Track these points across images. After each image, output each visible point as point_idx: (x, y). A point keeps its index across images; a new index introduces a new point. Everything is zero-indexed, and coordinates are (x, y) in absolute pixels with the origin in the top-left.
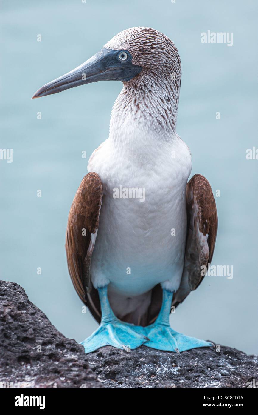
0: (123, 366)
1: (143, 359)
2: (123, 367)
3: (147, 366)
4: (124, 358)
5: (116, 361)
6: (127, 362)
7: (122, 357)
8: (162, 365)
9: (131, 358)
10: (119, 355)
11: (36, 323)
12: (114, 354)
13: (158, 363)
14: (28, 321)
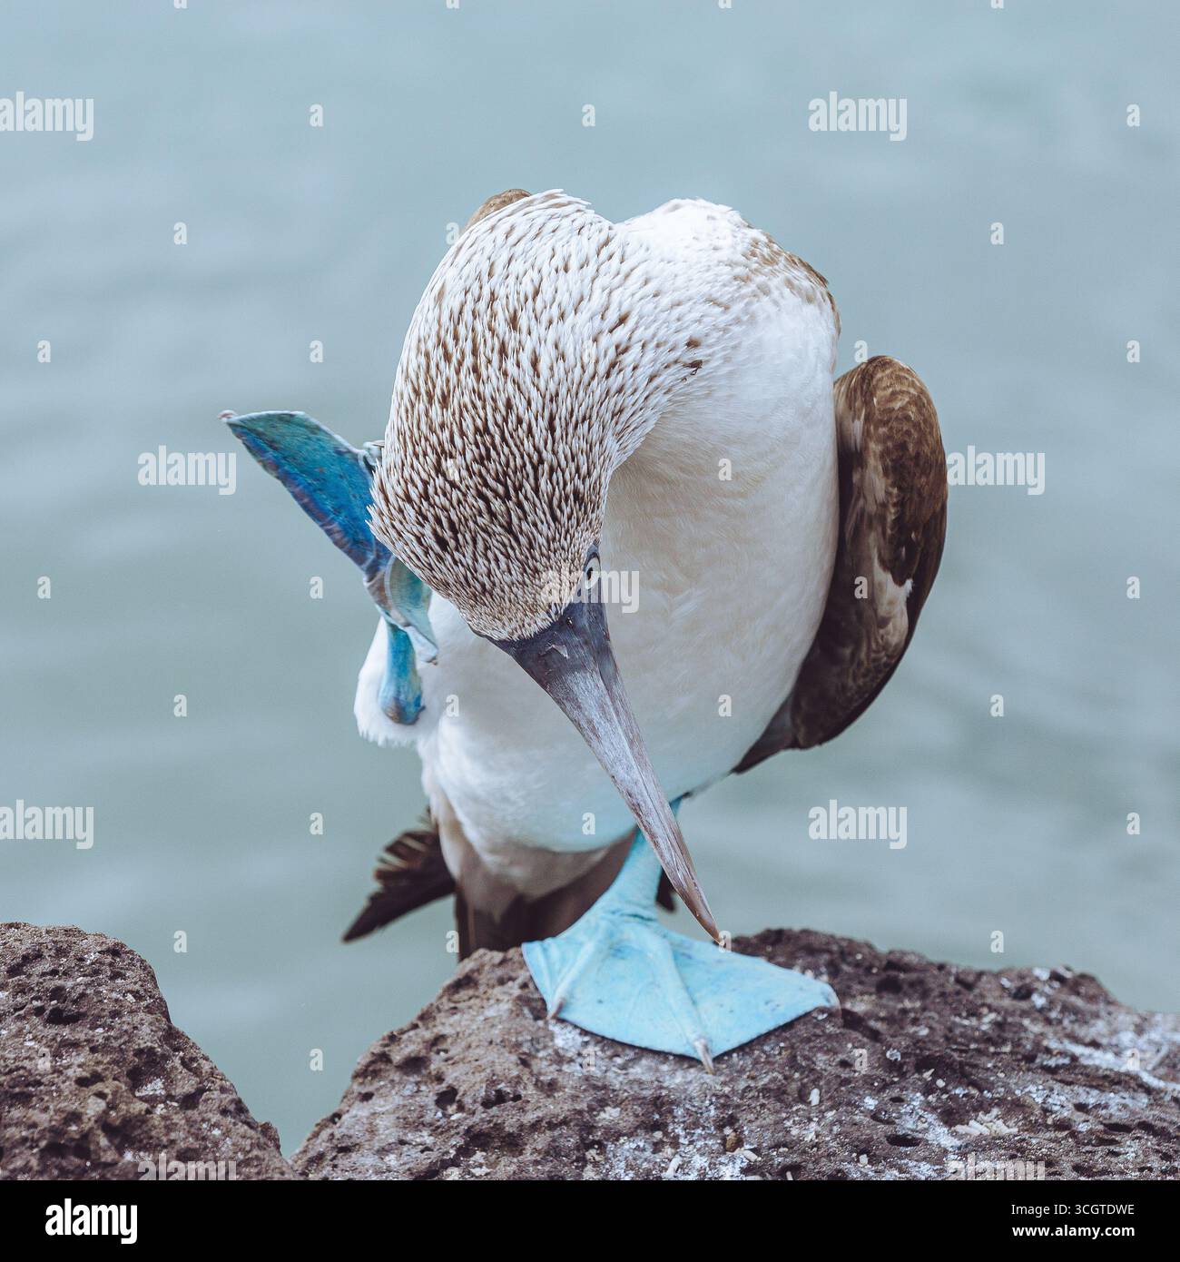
0: (539, 1158)
1: (610, 1115)
2: (536, 1163)
3: (626, 1147)
4: (539, 1121)
5: (510, 1135)
6: (554, 1141)
7: (530, 1117)
8: (687, 1143)
9: (565, 1118)
10: (519, 1103)
11: (206, 1148)
12: (500, 1098)
13: (670, 1128)
14: (173, 1142)
